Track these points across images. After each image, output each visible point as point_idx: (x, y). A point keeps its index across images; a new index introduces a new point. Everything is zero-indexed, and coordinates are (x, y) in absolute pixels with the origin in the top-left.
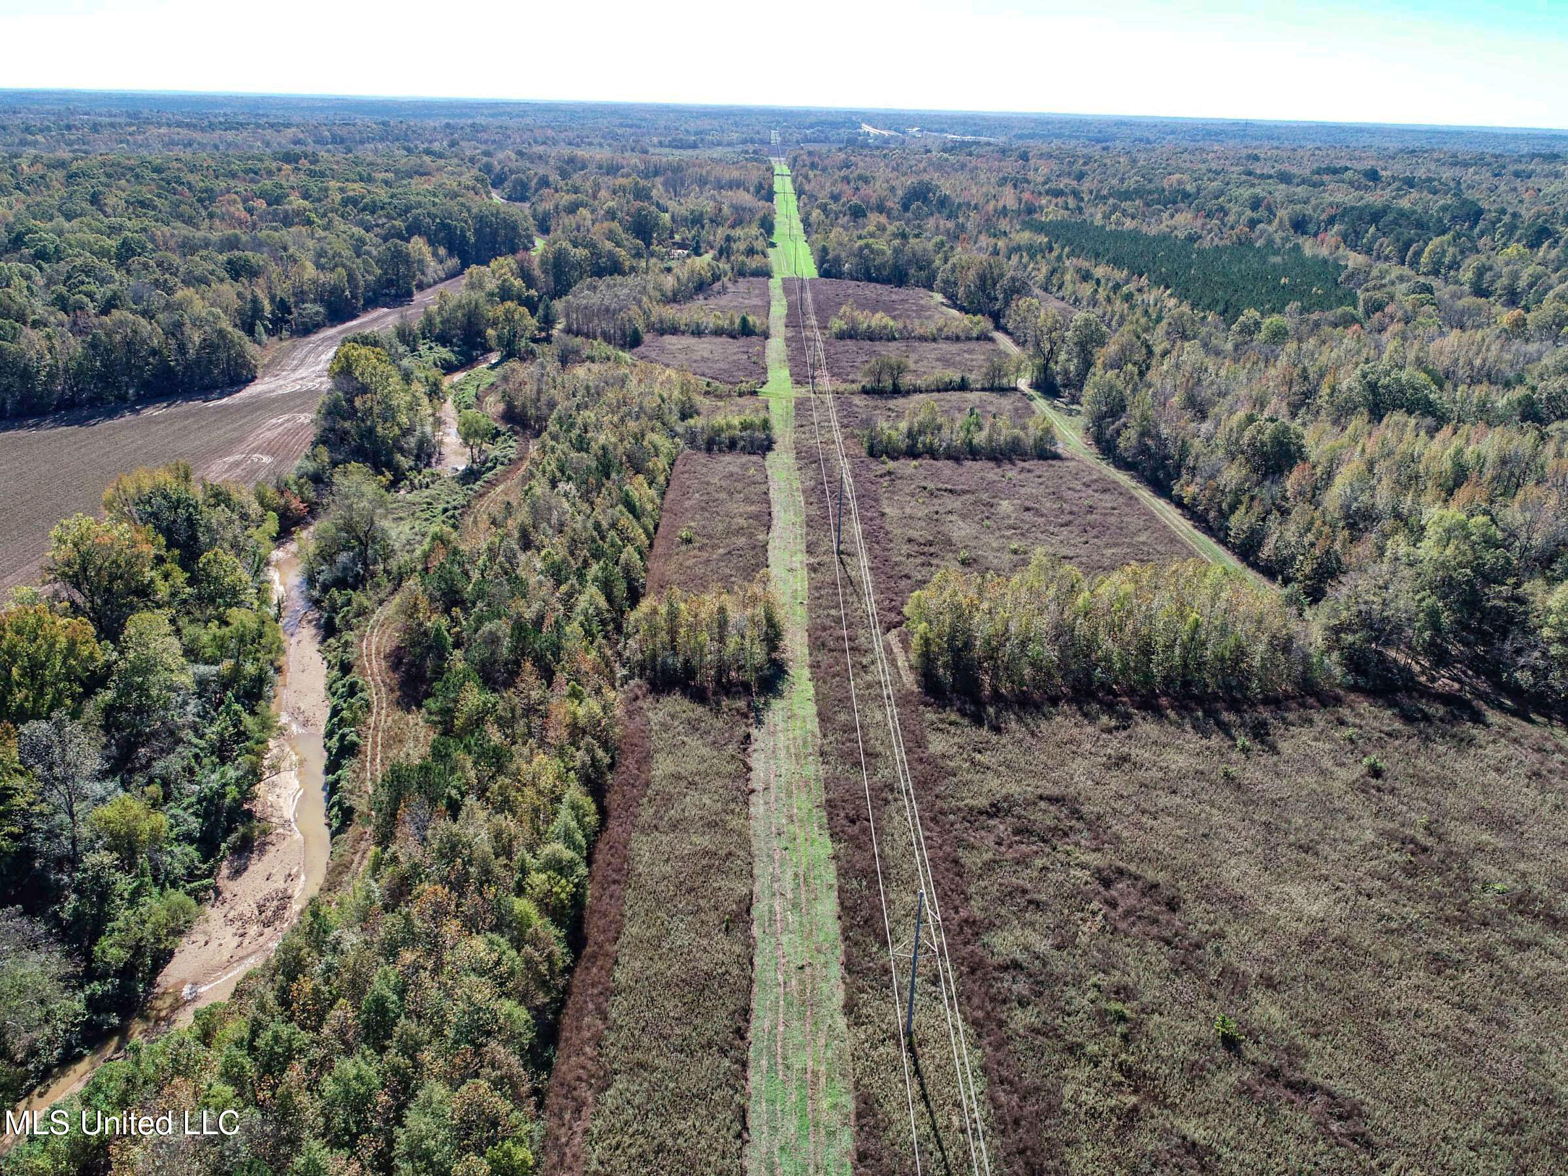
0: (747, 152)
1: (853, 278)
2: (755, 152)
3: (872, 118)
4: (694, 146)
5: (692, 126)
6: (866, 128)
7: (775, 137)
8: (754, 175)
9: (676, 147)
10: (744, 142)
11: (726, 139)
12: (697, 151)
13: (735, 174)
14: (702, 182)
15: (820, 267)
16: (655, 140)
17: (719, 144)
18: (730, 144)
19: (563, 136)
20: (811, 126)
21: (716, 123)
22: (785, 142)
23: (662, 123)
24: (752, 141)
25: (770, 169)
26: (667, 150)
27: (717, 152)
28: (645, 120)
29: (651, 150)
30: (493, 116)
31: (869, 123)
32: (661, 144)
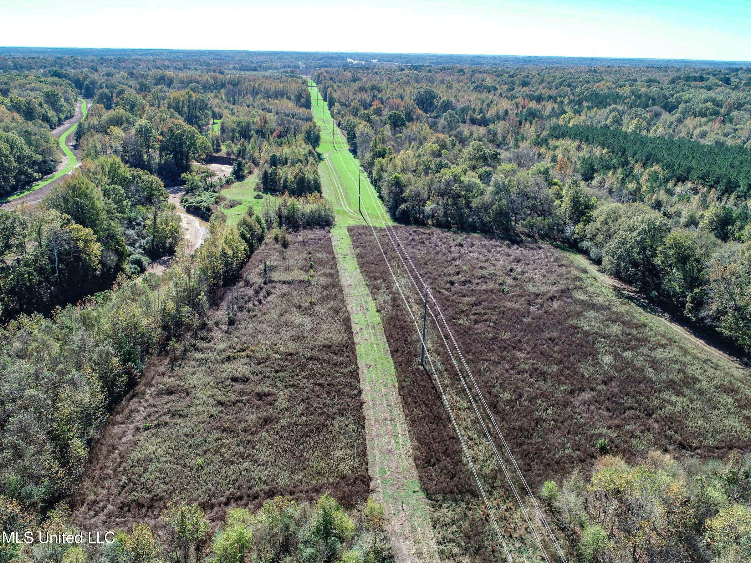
0: (286, 72)
1: (439, 225)
2: (291, 72)
3: (351, 55)
4: (255, 70)
5: (255, 59)
6: (350, 60)
7: (301, 65)
8: (294, 87)
9: (244, 70)
10: (285, 67)
11: (274, 65)
12: (256, 72)
13: (280, 86)
14: (255, 93)
15: (393, 211)
16: (231, 66)
17: (270, 68)
18: (276, 68)
19: (175, 64)
20: (320, 59)
21: (268, 58)
22: (308, 67)
23: (237, 58)
24: (289, 67)
25: (304, 82)
26: (238, 72)
27: (268, 73)
28: (228, 56)
29: (226, 72)
30: (141, 55)
31: (351, 58)
32: (234, 68)
